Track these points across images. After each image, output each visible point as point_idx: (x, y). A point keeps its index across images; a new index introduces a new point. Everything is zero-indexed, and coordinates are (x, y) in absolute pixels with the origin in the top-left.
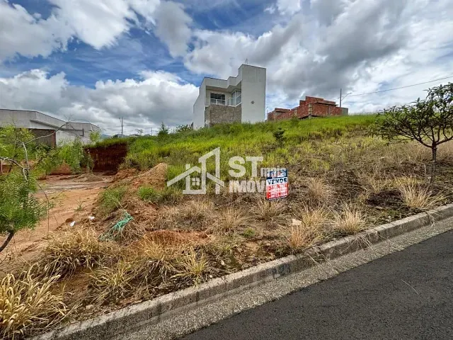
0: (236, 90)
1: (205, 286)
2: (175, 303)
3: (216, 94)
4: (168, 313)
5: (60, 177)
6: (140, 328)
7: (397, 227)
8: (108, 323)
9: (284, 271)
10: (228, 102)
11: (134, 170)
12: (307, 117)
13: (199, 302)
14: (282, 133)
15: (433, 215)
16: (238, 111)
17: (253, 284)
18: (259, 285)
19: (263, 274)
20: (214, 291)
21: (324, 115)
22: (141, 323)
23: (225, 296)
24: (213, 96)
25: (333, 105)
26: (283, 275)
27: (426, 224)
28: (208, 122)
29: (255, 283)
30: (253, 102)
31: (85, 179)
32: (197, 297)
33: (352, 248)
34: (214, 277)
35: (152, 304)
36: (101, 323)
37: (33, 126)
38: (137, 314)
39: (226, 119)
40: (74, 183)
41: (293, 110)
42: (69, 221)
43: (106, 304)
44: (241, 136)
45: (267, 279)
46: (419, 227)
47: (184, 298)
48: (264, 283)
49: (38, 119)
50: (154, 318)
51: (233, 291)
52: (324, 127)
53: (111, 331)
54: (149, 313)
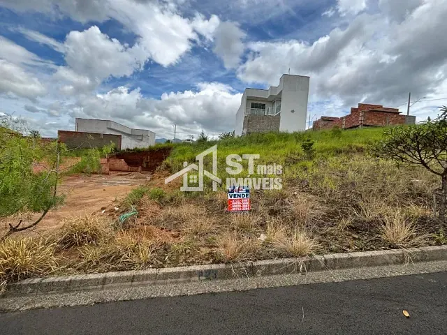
0: (276, 100)
1: (141, 272)
2: (116, 280)
3: (257, 104)
4: (110, 285)
5: (119, 173)
6: (89, 290)
7: (352, 258)
8: (71, 281)
9: (210, 275)
10: (268, 111)
11: (167, 172)
12: (358, 126)
13: (133, 283)
14: (312, 144)
15: (410, 254)
16: (277, 120)
17: (180, 280)
18: (184, 282)
19: (190, 274)
20: (147, 277)
21: (380, 124)
22: (91, 287)
23: (154, 284)
24: (254, 106)
25: (396, 112)
26: (208, 279)
27: (396, 263)
28: (245, 131)
29: (181, 280)
30: (293, 111)
31: (134, 176)
32: (133, 279)
33: (287, 270)
34: (153, 268)
35: (102, 276)
36: (67, 280)
37: (108, 132)
38: (90, 280)
39: (264, 128)
40: (125, 179)
41: (342, 118)
42: (103, 209)
43: (79, 269)
44: (273, 145)
45: (193, 279)
46: (387, 263)
47: (123, 278)
48: (189, 281)
49: (113, 127)
50: (99, 286)
51: (162, 281)
52: (371, 139)
53: (71, 287)
54: (96, 281)
